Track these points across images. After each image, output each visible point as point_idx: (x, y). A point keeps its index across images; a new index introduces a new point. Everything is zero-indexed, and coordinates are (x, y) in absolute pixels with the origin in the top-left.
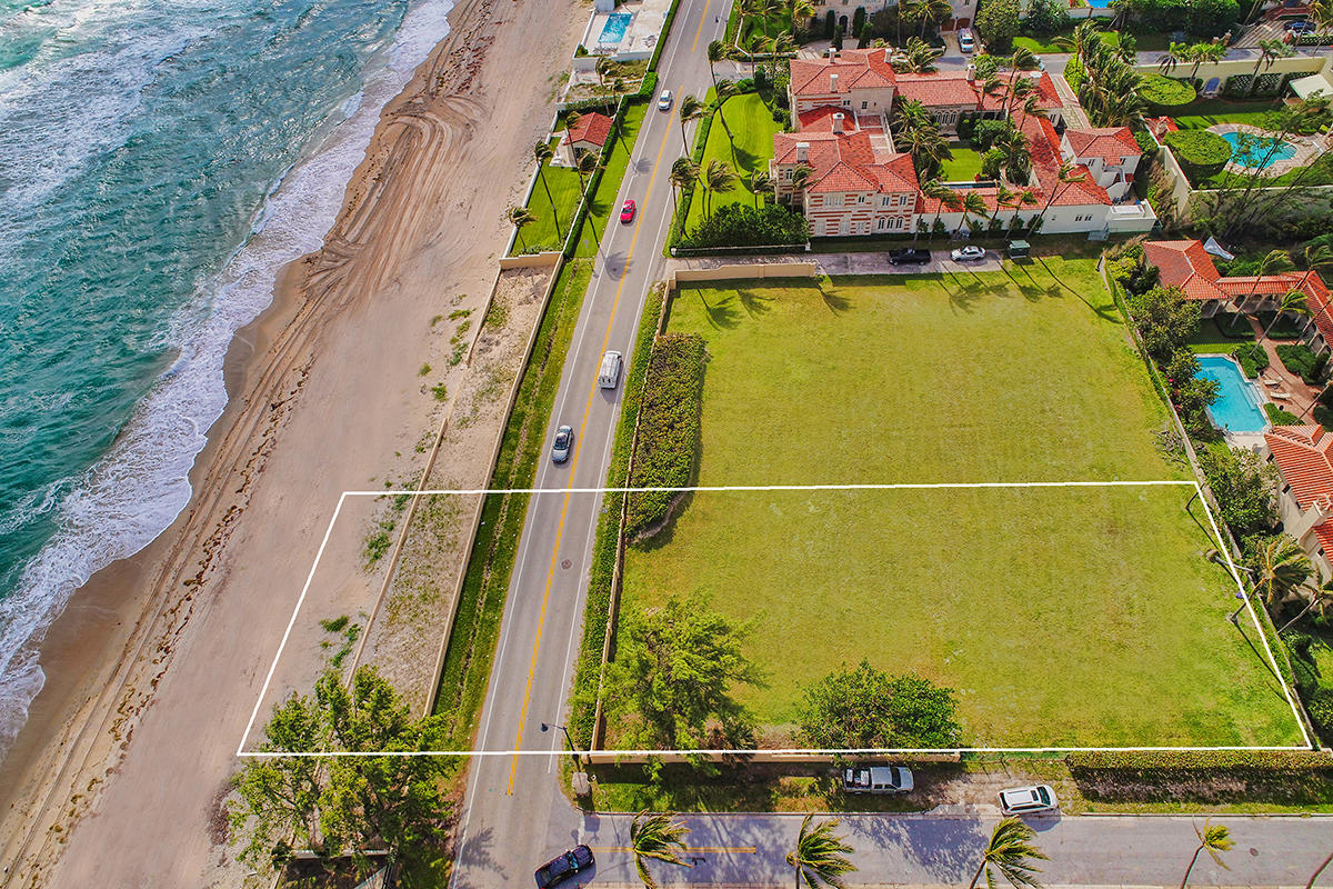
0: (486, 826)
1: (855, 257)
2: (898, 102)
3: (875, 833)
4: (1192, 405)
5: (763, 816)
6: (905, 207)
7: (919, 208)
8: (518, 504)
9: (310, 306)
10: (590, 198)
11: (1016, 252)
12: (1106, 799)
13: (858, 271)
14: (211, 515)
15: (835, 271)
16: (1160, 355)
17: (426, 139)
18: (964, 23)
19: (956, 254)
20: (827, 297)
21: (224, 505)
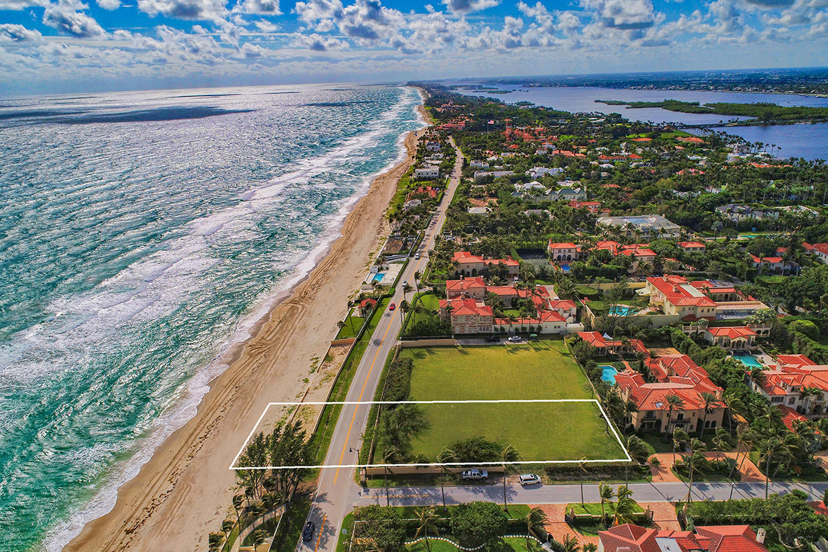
0: (326, 492)
1: (471, 340)
2: (486, 292)
3: (473, 491)
4: (596, 377)
5: (432, 487)
6: (489, 322)
7: (495, 323)
8: (339, 407)
9: (251, 359)
10: (368, 323)
11: (533, 338)
12: (560, 480)
13: (472, 344)
14: (210, 419)
15: (463, 344)
16: (582, 363)
17: (300, 310)
18: (515, 275)
19: (510, 339)
20: (460, 351)
21: (216, 416)
